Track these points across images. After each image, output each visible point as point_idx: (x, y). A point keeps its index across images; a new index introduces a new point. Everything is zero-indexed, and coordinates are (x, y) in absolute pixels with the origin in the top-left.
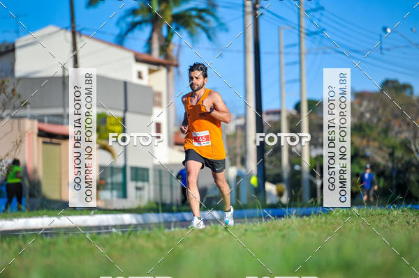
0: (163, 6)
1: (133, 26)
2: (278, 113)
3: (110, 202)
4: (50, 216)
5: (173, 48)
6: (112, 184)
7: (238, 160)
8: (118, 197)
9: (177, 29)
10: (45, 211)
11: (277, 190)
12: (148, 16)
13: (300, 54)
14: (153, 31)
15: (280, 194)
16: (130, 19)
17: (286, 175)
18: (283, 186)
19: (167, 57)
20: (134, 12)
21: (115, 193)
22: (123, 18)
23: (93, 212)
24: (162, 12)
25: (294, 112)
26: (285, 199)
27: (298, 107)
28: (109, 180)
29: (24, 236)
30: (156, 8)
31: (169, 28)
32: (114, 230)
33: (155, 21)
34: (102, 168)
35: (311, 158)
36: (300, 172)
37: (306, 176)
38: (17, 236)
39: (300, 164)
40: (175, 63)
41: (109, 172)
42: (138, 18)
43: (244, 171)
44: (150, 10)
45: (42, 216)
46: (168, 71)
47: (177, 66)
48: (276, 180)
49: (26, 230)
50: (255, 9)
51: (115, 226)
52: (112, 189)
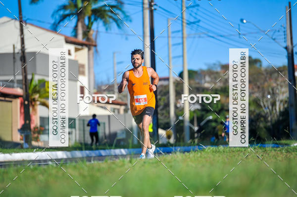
0: (85, 3)
1: (64, 17)
2: (167, 79)
4: (4, 153)
5: (93, 33)
9: (96, 20)
11: (167, 134)
12: (74, 11)
13: (183, 38)
14: (78, 21)
15: (169, 137)
16: (62, 13)
17: (173, 123)
18: (171, 131)
19: (88, 40)
20: (64, 7)
22: (57, 11)
23: (35, 150)
24: (85, 8)
26: (172, 141)
27: (181, 75)
28: (47, 127)
30: (80, 4)
31: (89, 19)
34: (42, 119)
36: (183, 121)
37: (187, 124)
39: (183, 116)
41: (46, 121)
42: (67, 12)
44: (76, 5)
46: (89, 49)
47: (95, 46)
50: (151, 6)
51: (51, 160)
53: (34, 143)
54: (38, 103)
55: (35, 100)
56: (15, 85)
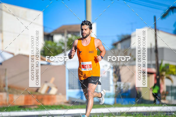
3: (171, 101)
4: (146, 106)
6: (172, 93)
8: (175, 99)
10: (143, 104)
21: (173, 97)
23: (163, 105)
28: (170, 92)
29: (135, 115)
32: (173, 113)
34: (167, 87)
38: (133, 114)
41: (170, 89)
45: (142, 106)
49: (136, 112)
51: (174, 112)
52: (172, 95)
53: (163, 101)
54: (165, 77)
55: (163, 76)
56: (152, 66)
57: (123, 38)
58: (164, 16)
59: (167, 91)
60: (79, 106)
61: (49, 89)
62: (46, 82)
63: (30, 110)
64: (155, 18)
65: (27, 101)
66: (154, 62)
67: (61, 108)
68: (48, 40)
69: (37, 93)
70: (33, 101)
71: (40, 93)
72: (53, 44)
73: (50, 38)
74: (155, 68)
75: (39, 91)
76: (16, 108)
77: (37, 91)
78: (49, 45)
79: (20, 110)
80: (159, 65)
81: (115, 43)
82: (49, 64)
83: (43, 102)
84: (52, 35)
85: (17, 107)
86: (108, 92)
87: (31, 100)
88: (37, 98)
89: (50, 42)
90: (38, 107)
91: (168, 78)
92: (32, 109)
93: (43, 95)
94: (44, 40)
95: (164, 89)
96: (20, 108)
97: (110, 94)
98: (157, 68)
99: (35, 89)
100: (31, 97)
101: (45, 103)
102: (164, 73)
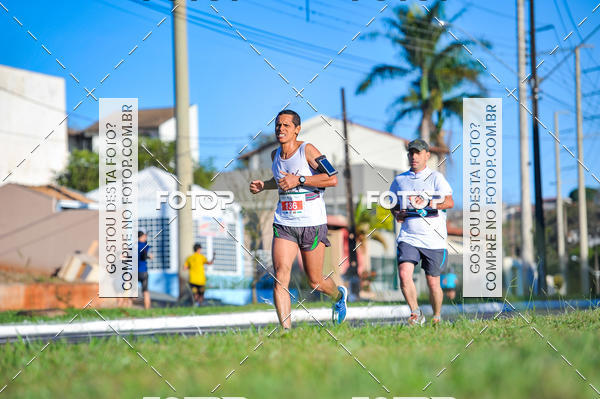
0: (434, 93)
1: (403, 113)
2: (554, 201)
3: (383, 294)
5: (444, 135)
6: (383, 275)
7: (513, 250)
8: (390, 288)
9: (448, 115)
11: (555, 281)
12: (418, 104)
13: (577, 139)
14: (423, 117)
15: (558, 285)
16: (400, 107)
17: (563, 266)
18: (561, 278)
19: (437, 144)
20: (403, 99)
21: (387, 285)
22: (393, 105)
24: (433, 99)
25: (569, 201)
26: (563, 291)
27: (574, 195)
28: (380, 272)
30: (426, 94)
31: (439, 114)
33: (425, 107)
34: (373, 260)
35: (590, 249)
36: (577, 264)
37: (585, 266)
39: (579, 255)
40: (446, 150)
41: (379, 263)
42: (408, 105)
43: (520, 262)
44: (420, 96)
45: (320, 307)
46: (439, 159)
47: (448, 153)
48: (554, 271)
50: (533, 93)
52: (384, 281)
53: (363, 295)
54: (368, 236)
55: (363, 233)
56: (336, 211)
57: (264, 142)
58: (362, 88)
59: (373, 270)
60: (166, 310)
61: (86, 268)
62: (78, 252)
63: (47, 320)
64: (343, 91)
65: (30, 298)
66: (343, 200)
67: (123, 315)
68: (81, 148)
69: (55, 280)
70: (48, 300)
71: (63, 280)
72: (92, 160)
73: (84, 144)
74: (345, 215)
75: (61, 274)
76: (11, 316)
77: (55, 274)
78: (83, 161)
79: (22, 320)
80: (354, 207)
81: (245, 153)
82: (84, 207)
83: (72, 303)
84: (87, 135)
85: (14, 315)
86: (231, 274)
87: (40, 295)
88: (56, 293)
89: (85, 152)
90: (66, 314)
91: (376, 238)
92: (51, 319)
93: (72, 284)
94: (70, 149)
95: (365, 265)
96: (20, 317)
97: (236, 278)
98: (348, 214)
99: (51, 271)
100: (40, 288)
101: (78, 303)
102: (365, 227)
